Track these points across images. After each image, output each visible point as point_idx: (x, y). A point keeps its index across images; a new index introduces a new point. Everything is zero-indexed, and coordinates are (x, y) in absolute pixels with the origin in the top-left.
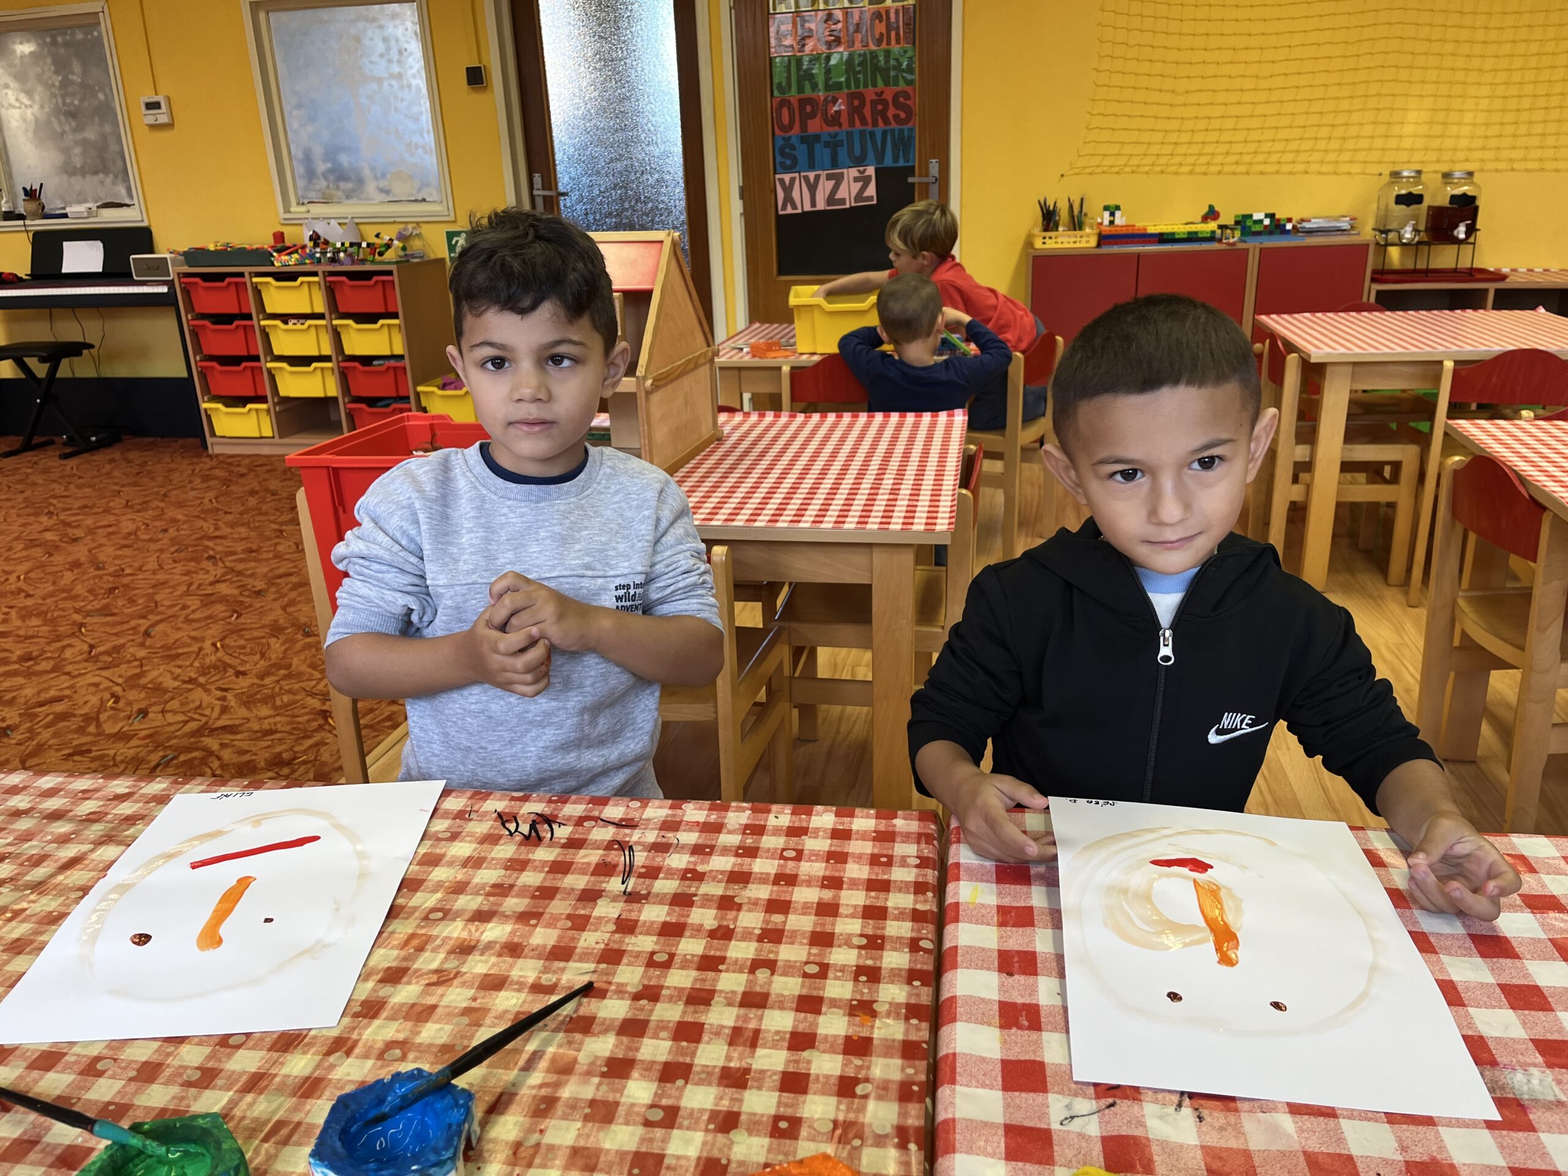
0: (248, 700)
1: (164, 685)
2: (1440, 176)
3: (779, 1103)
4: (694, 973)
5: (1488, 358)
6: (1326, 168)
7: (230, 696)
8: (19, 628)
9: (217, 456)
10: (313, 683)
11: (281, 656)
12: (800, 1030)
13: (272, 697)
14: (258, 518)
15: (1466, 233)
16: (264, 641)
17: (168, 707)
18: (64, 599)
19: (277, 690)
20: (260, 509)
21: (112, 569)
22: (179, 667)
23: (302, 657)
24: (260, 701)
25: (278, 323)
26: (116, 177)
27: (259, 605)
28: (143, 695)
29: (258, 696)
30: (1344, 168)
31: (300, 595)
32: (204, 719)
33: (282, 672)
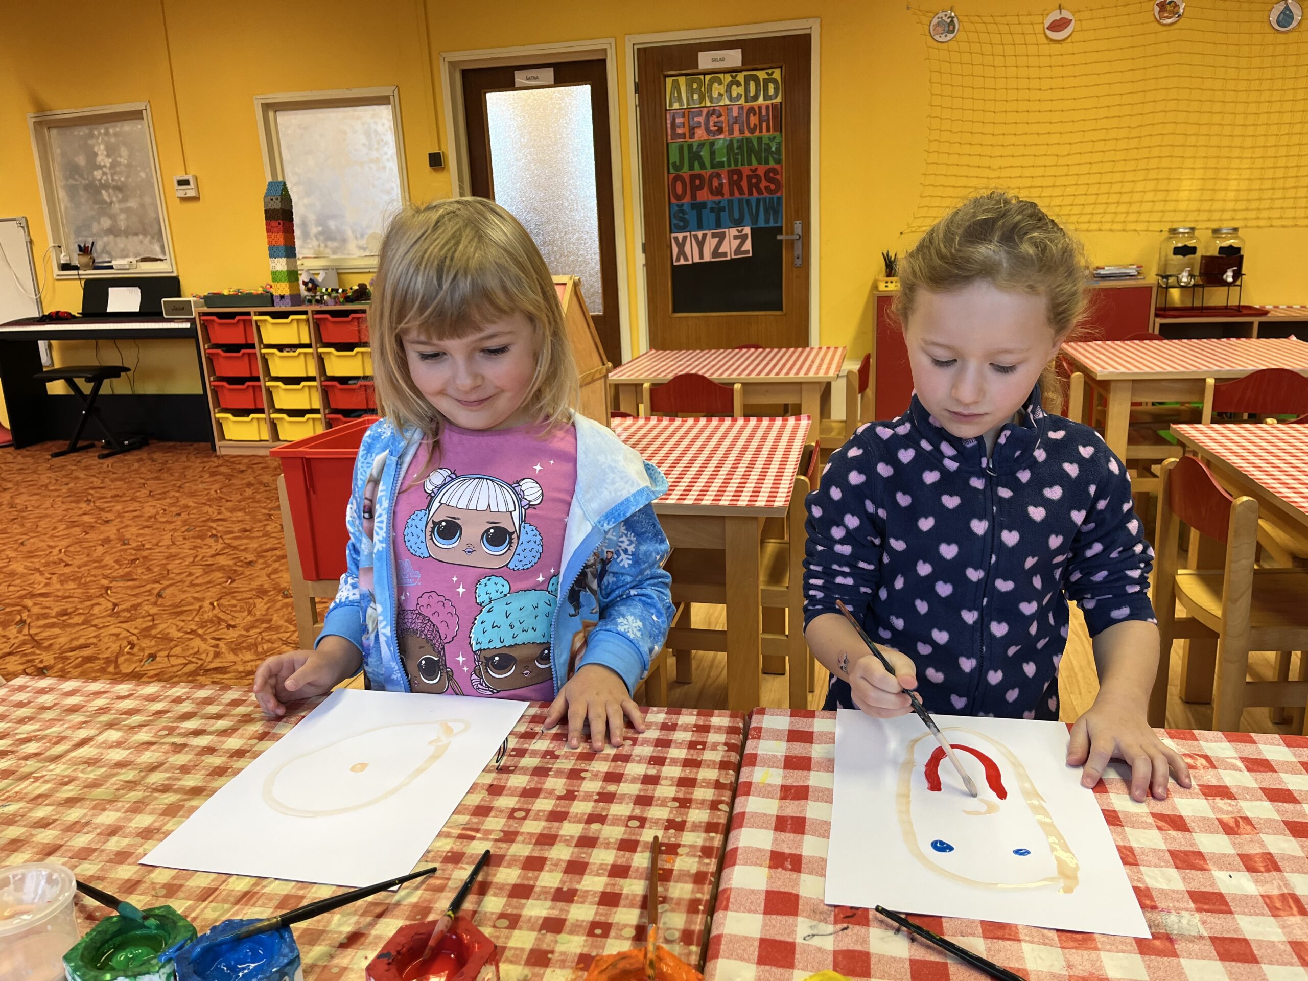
0: (236, 648)
1: (170, 635)
2: (1210, 232)
3: (596, 913)
4: (543, 823)
5: (1242, 376)
6: (1116, 227)
7: (221, 644)
8: (58, 590)
9: (223, 456)
10: (288, 634)
11: (264, 613)
12: (619, 863)
13: (255, 645)
14: (251, 505)
15: (1233, 277)
16: (251, 601)
17: (172, 653)
18: (96, 568)
19: (259, 639)
20: (254, 498)
21: (134, 545)
22: (183, 621)
23: (281, 614)
24: (245, 648)
25: (275, 351)
26: (153, 238)
27: (249, 573)
28: (153, 643)
29: (244, 645)
30: (1132, 226)
31: (282, 565)
32: (200, 662)
33: (265, 625)
